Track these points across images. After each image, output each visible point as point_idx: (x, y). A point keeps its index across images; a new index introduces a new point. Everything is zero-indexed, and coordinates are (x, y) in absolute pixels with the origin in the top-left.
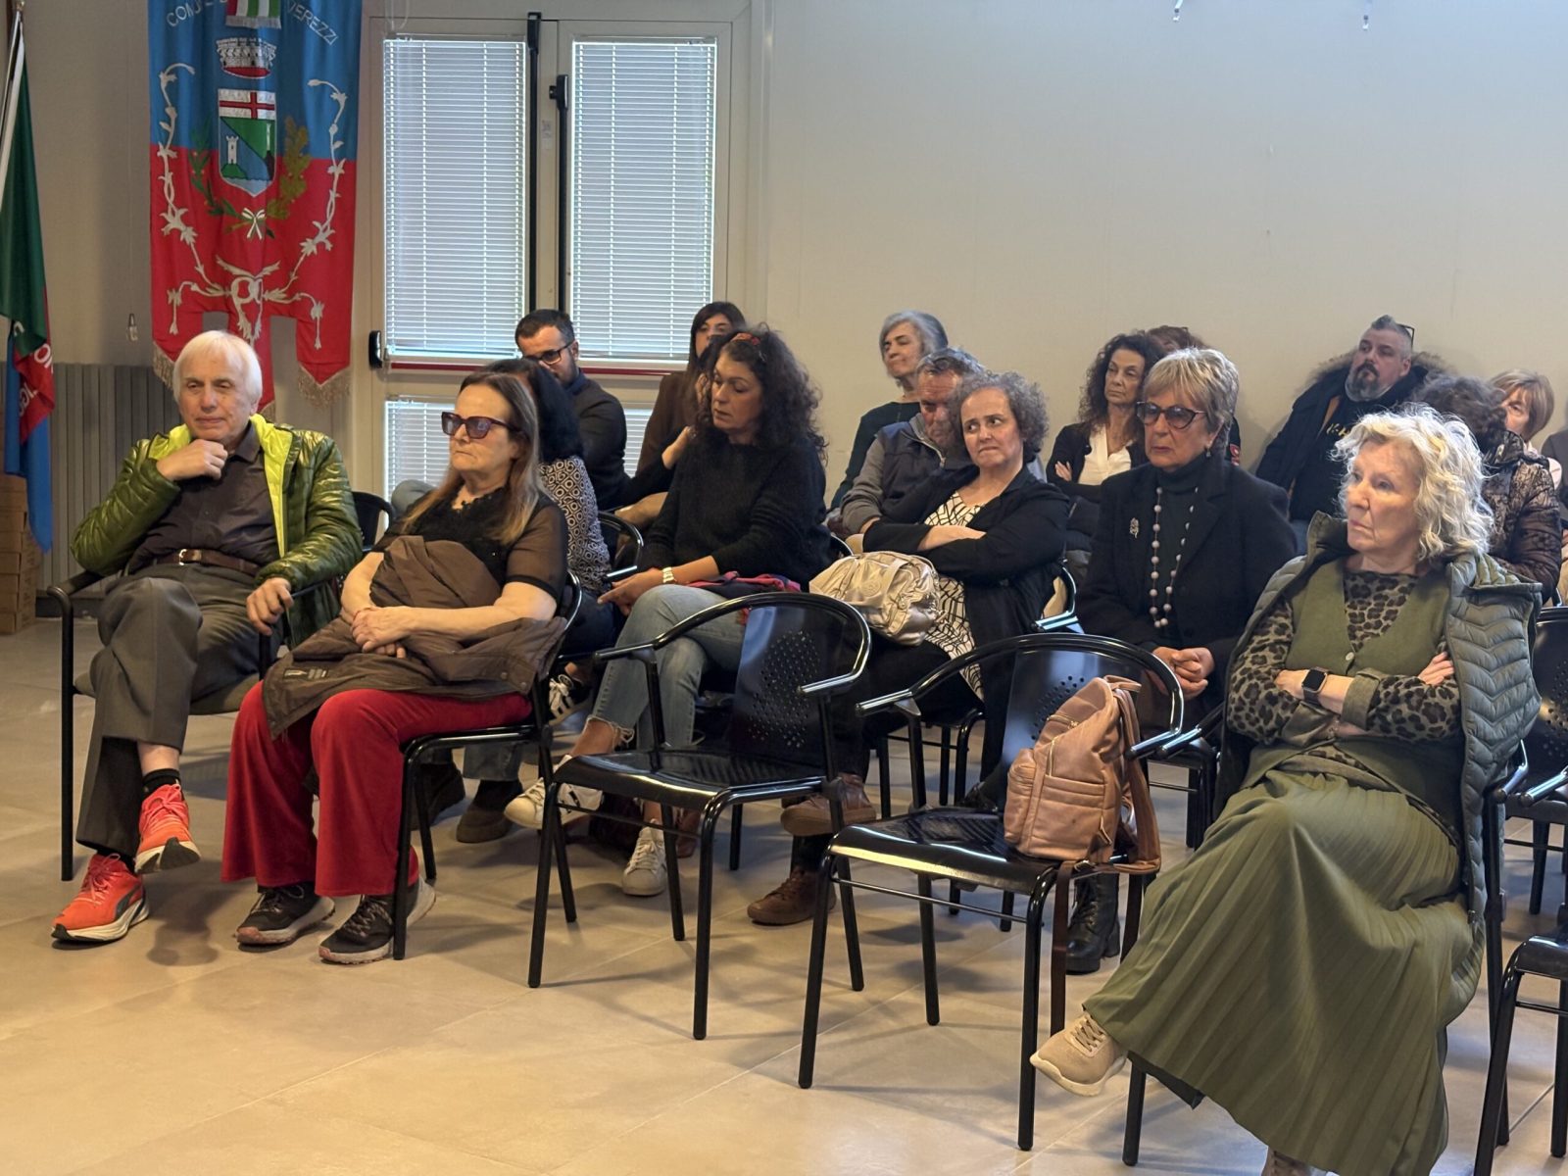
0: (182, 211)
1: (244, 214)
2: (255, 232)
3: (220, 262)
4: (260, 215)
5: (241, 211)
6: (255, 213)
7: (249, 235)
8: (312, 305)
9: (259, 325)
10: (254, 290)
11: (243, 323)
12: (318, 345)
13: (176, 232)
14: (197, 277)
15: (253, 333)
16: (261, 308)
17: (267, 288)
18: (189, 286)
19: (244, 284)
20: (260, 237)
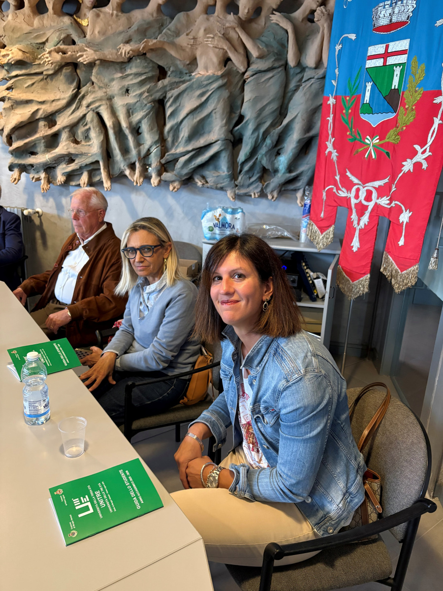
0: (334, 139)
1: (367, 141)
2: (370, 155)
4: (376, 141)
5: (364, 138)
6: (372, 137)
7: (366, 156)
8: (402, 212)
9: (365, 219)
10: (363, 195)
11: (354, 216)
12: (401, 243)
13: (330, 153)
14: (336, 184)
15: (358, 224)
16: (370, 209)
17: (380, 195)
18: (332, 188)
19: (358, 190)
20: (374, 157)
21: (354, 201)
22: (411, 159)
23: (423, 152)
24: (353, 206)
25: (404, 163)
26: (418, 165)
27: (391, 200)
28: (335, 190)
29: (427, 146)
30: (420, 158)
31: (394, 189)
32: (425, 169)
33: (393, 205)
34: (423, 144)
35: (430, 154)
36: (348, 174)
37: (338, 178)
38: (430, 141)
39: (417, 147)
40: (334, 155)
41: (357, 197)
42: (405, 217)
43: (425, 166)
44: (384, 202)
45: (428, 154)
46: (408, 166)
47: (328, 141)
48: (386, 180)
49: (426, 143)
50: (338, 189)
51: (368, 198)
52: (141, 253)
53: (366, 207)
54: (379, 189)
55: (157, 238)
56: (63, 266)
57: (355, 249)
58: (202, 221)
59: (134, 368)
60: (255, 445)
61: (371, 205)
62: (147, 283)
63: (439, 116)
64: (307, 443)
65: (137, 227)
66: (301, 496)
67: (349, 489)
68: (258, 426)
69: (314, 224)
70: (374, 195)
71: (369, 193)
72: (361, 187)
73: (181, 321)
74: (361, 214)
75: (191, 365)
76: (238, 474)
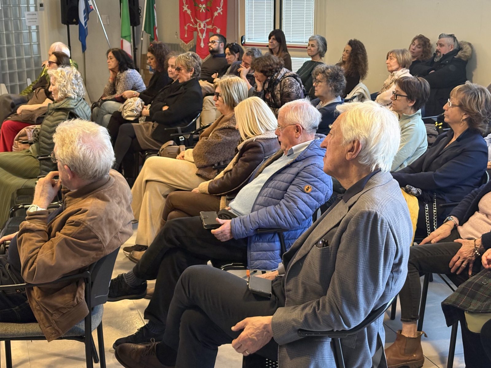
0: (187, 6)
2: (202, 11)
3: (196, 19)
4: (204, 6)
5: (199, 5)
6: (202, 5)
7: (201, 11)
8: (217, 29)
9: (204, 35)
11: (200, 34)
13: (186, 11)
14: (191, 23)
15: (202, 37)
17: (208, 25)
18: (189, 25)
19: (200, 24)
20: (204, 11)
22: (217, 11)
24: (199, 30)
25: (215, 13)
26: (219, 13)
31: (213, 22)
33: (213, 27)
35: (222, 9)
37: (192, 20)
38: (221, 6)
39: (218, 8)
40: (189, 12)
44: (210, 27)
47: (184, 6)
48: (209, 19)
51: (204, 26)
53: (204, 30)
57: (202, 47)
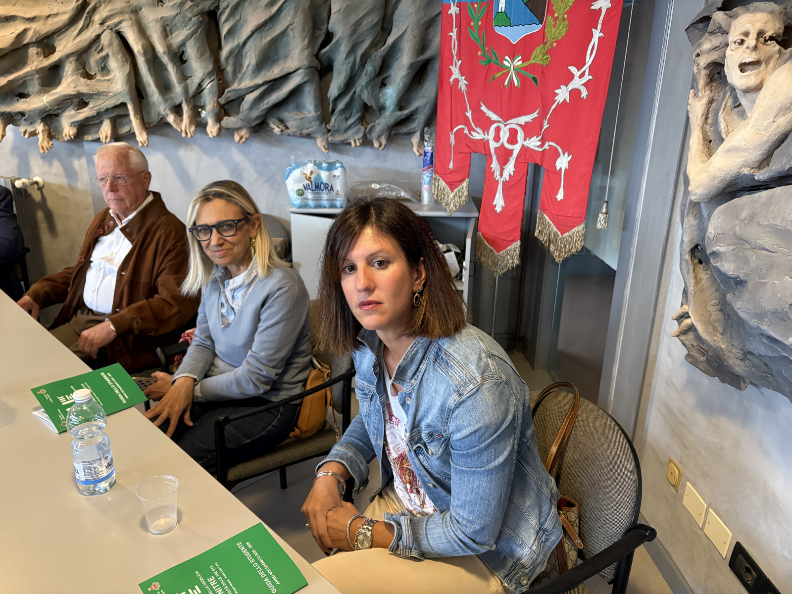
0: (460, 63)
1: (505, 62)
2: (511, 81)
4: (518, 62)
5: (503, 59)
6: (513, 58)
7: (506, 83)
8: (558, 155)
9: (510, 168)
10: (505, 135)
11: (495, 165)
12: (560, 196)
13: (457, 81)
14: (466, 122)
15: (501, 175)
16: (515, 154)
17: (528, 136)
18: (463, 129)
19: (498, 130)
20: (516, 84)
21: (493, 145)
22: (567, 85)
23: (581, 76)
24: (493, 151)
25: (557, 91)
26: (575, 93)
27: (543, 141)
28: (466, 131)
29: (586, 68)
30: (577, 83)
31: (546, 126)
32: (585, 98)
33: (546, 146)
34: (580, 65)
35: (590, 77)
36: (483, 108)
37: (469, 114)
38: (589, 60)
39: (573, 69)
40: (463, 84)
41: (497, 138)
42: (563, 162)
43: (584, 94)
44: (534, 143)
45: (587, 77)
46: (562, 94)
47: (452, 65)
48: (535, 115)
49: (584, 64)
50: (471, 129)
51: (513, 139)
52: (219, 232)
53: (511, 152)
54: (525, 127)
55: (240, 210)
56: (91, 259)
57: (498, 209)
58: (287, 182)
59: (223, 396)
60: (413, 484)
61: (516, 149)
62: (228, 275)
63: (599, 27)
64: (492, 474)
65: (209, 195)
66: (486, 545)
67: (542, 525)
68: (419, 460)
69: (440, 179)
70: (520, 135)
71: (513, 133)
72: (502, 126)
73: (284, 325)
74: (503, 162)
75: (301, 384)
76: (400, 527)
